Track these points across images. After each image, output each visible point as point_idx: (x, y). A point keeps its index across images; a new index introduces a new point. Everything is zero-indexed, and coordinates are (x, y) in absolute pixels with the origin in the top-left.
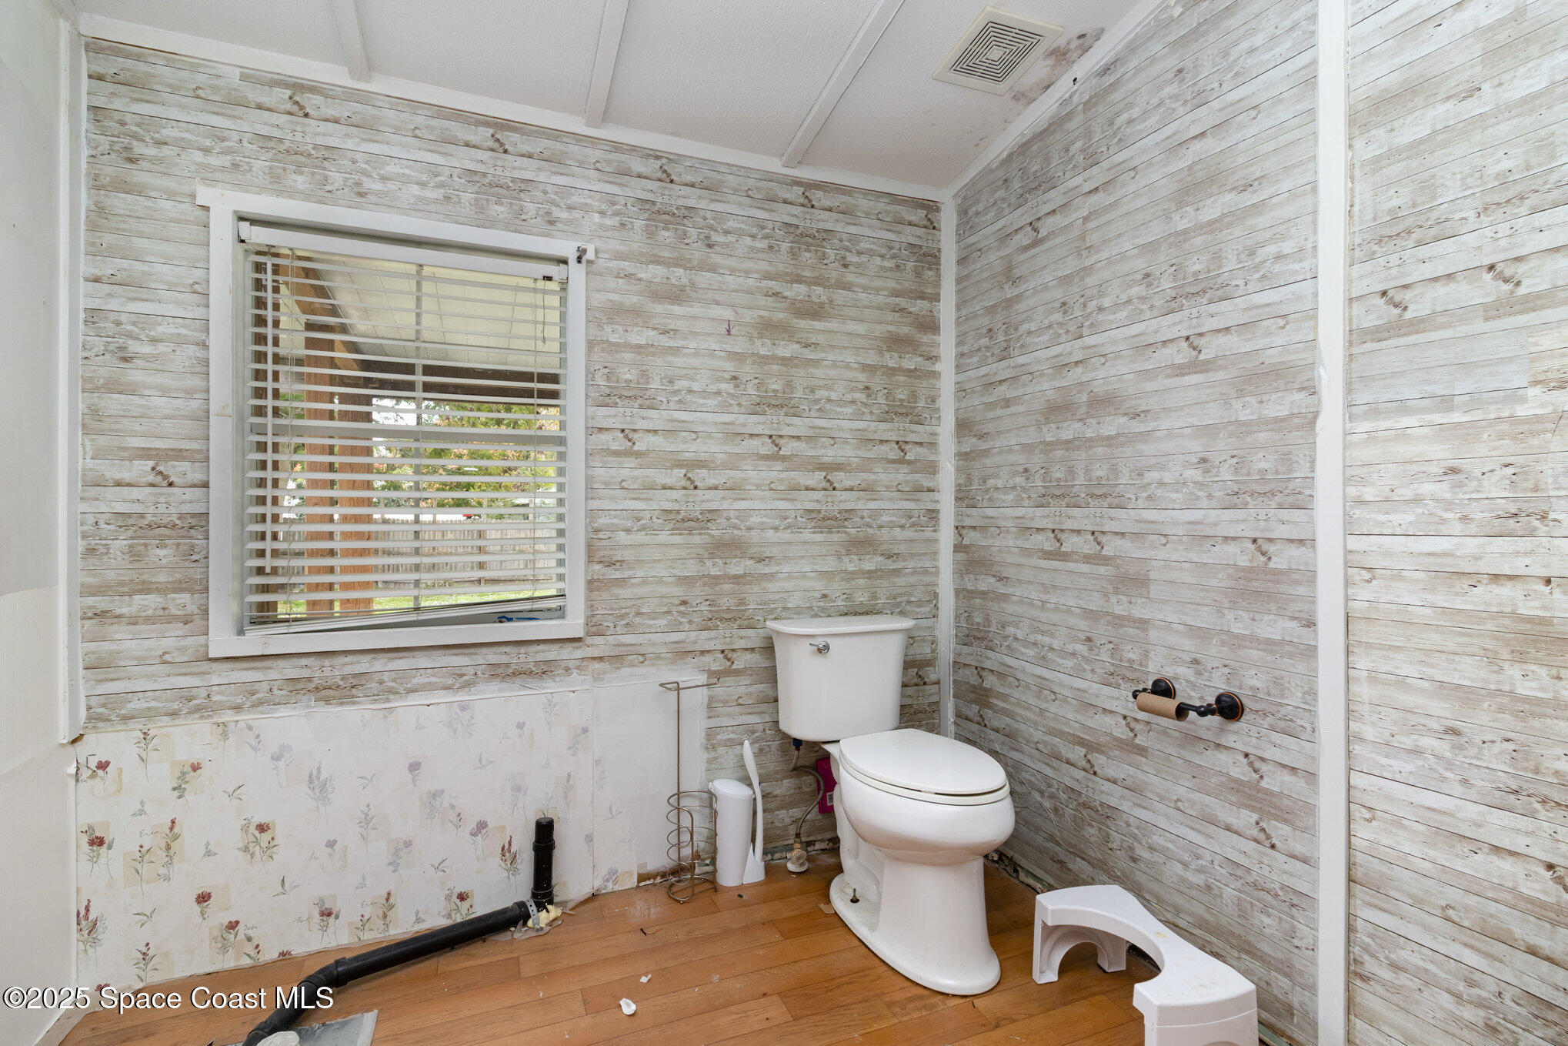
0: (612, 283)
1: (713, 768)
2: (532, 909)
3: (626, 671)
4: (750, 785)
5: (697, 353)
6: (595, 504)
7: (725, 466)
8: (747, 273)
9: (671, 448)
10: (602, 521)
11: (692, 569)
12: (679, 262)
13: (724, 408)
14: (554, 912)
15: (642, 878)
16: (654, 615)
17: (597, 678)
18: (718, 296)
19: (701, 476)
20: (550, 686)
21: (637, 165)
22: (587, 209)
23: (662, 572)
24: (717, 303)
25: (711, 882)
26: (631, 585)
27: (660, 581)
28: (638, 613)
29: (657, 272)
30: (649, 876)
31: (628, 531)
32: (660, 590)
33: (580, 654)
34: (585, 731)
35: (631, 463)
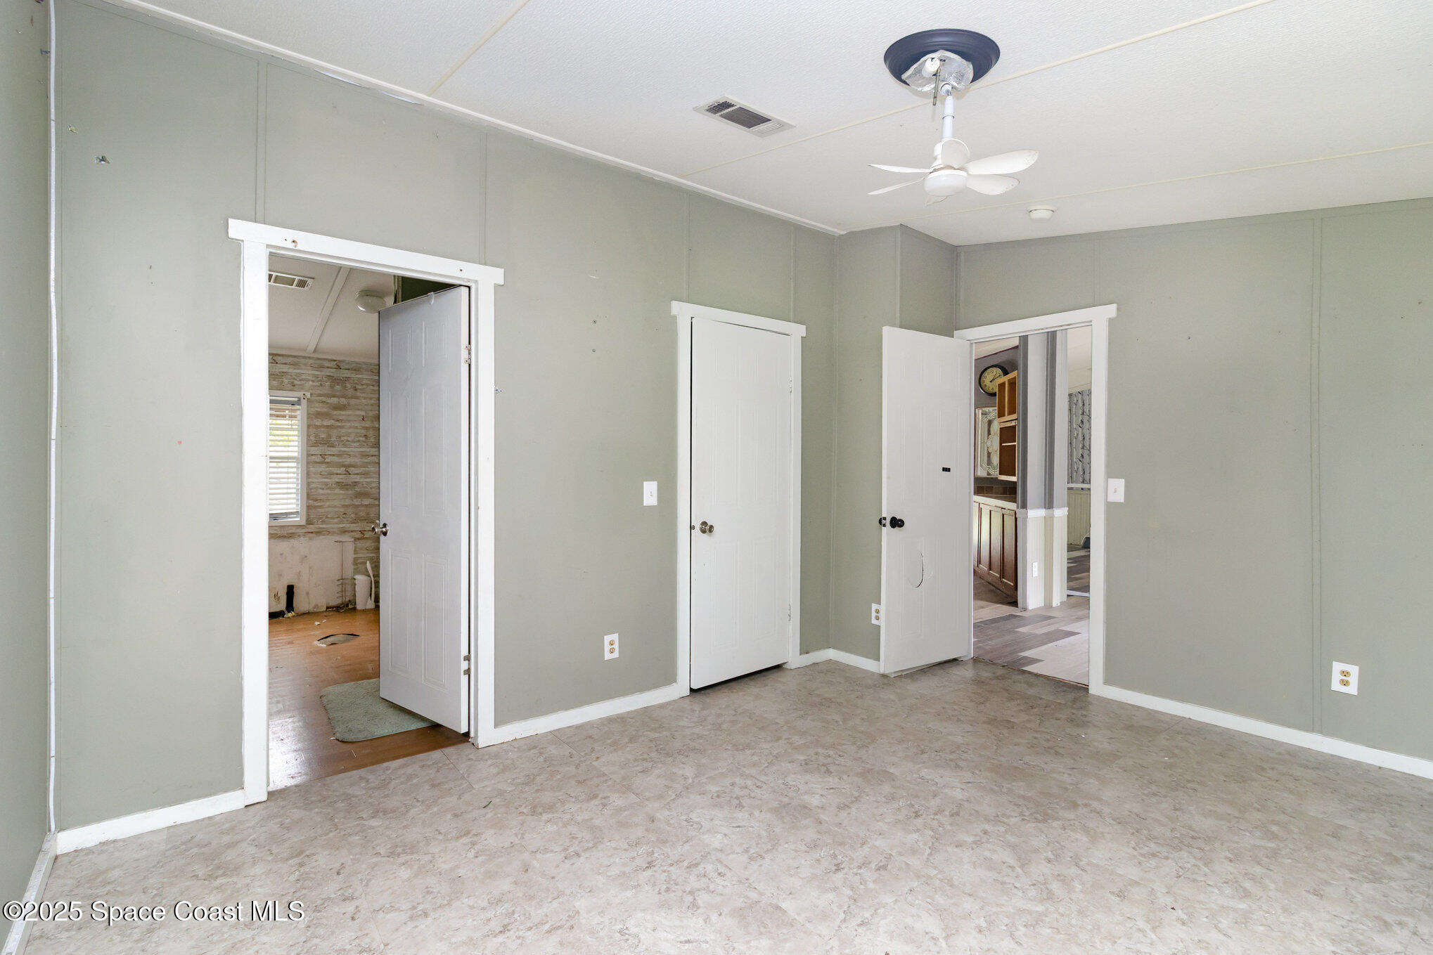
0: (317, 405)
1: (357, 571)
2: (286, 612)
3: (321, 537)
4: (369, 576)
5: (350, 427)
6: (310, 480)
7: (361, 466)
8: (371, 399)
9: (341, 461)
10: (313, 486)
11: (347, 502)
12: (344, 396)
13: (361, 446)
14: (293, 613)
15: (327, 608)
16: (333, 518)
17: (310, 539)
18: (360, 407)
19: (351, 470)
20: (292, 541)
21: (327, 364)
22: (307, 380)
23: (336, 503)
24: (359, 410)
25: (354, 609)
26: (323, 508)
27: (335, 507)
28: (327, 517)
29: (335, 400)
30: (330, 608)
31: (323, 489)
32: (336, 509)
33: (304, 531)
34: (306, 557)
35: (324, 466)
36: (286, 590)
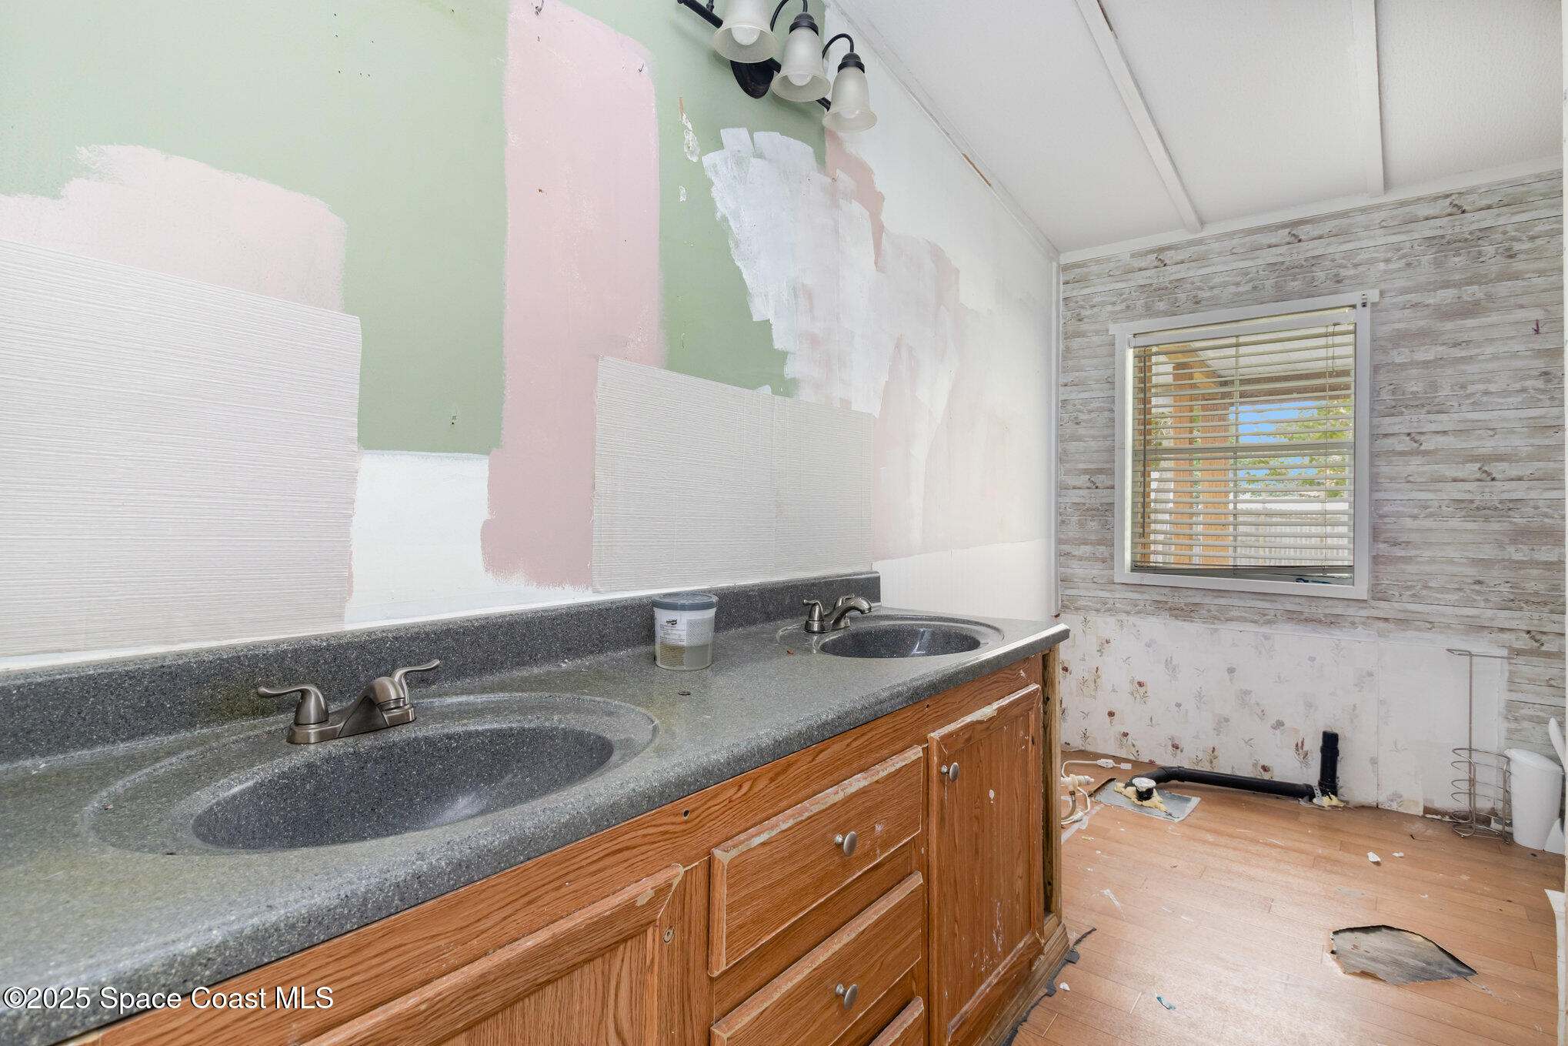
0: (1398, 315)
1: (1514, 738)
2: (1318, 792)
3: (1411, 634)
6: (1378, 495)
7: (1532, 459)
10: (1387, 509)
11: (1489, 552)
13: (1530, 404)
14: (1335, 801)
15: (1429, 811)
16: (1443, 590)
17: (1381, 634)
20: (1337, 634)
21: (1424, 210)
22: (1373, 262)
23: (1453, 553)
24: (1523, 307)
25: (1507, 838)
26: (1418, 563)
27: (1451, 561)
28: (1425, 587)
29: (1447, 295)
30: (1436, 812)
31: (1415, 517)
32: (1450, 569)
33: (1364, 613)
34: (1370, 674)
35: (1418, 460)
36: (1320, 743)
